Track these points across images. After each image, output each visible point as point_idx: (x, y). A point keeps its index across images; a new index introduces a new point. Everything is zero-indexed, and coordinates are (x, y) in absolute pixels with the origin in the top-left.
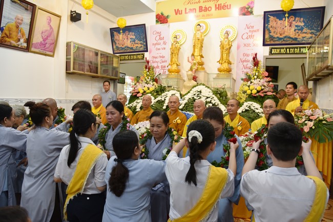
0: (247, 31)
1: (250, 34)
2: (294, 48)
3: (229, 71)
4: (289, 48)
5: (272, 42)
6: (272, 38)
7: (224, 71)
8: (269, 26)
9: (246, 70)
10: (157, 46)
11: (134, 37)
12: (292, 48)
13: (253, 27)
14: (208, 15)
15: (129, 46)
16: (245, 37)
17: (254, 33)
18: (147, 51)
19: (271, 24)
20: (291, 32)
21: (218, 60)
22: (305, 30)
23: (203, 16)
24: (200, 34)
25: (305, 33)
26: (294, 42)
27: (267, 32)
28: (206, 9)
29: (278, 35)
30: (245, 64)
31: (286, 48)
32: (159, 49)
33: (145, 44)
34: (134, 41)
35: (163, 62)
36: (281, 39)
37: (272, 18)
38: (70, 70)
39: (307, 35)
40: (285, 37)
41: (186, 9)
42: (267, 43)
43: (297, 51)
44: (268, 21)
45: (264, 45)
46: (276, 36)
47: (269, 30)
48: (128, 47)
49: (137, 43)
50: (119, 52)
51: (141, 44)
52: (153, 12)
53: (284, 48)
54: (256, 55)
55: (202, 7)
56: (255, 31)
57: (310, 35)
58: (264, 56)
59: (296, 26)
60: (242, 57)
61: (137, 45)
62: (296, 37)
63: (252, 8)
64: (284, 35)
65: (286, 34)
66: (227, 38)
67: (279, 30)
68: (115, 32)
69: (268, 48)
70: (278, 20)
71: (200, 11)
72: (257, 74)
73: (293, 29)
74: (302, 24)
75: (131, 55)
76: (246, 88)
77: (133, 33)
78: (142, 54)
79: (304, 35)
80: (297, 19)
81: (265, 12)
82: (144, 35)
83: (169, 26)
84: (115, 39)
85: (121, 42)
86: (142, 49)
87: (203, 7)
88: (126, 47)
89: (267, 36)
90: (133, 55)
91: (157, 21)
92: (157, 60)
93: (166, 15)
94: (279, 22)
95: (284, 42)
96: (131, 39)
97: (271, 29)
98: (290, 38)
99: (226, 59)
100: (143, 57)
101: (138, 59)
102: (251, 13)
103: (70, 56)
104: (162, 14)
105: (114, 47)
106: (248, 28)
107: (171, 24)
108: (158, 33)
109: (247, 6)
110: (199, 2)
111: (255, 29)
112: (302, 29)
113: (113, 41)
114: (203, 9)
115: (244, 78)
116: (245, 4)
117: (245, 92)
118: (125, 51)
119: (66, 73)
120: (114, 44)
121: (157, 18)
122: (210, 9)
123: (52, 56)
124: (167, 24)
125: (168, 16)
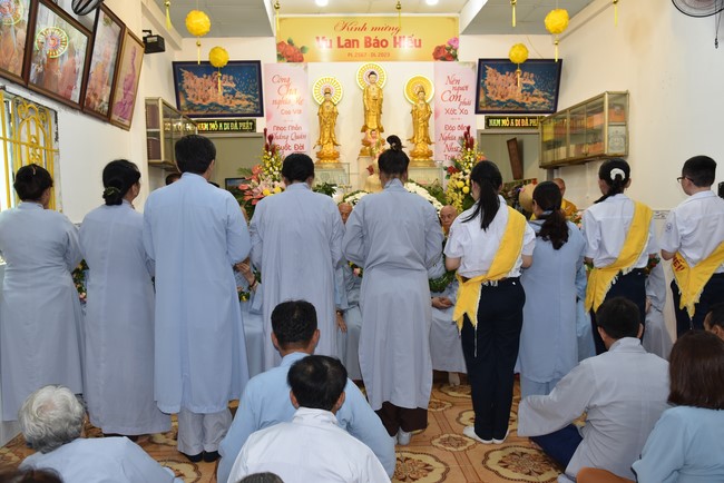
0: (450, 87)
1: (454, 93)
2: (521, 118)
3: (430, 154)
4: (514, 118)
5: (489, 109)
6: (489, 101)
7: (422, 156)
8: (486, 82)
9: (450, 154)
10: (282, 106)
11: (233, 85)
12: (518, 118)
13: (458, 82)
14: (382, 55)
15: (220, 103)
16: (446, 97)
17: (460, 92)
18: (262, 115)
19: (488, 79)
20: (516, 93)
21: (411, 137)
22: (535, 93)
23: (373, 55)
24: (376, 89)
25: (536, 96)
26: (520, 109)
27: (482, 92)
28: (378, 44)
29: (499, 98)
30: (449, 142)
31: (510, 119)
32: (289, 113)
33: (257, 100)
34: (233, 93)
35: (297, 137)
36: (502, 103)
37: (490, 70)
38: (160, 158)
39: (539, 99)
40: (509, 101)
41: (339, 38)
42: (481, 109)
43: (525, 122)
44: (485, 75)
45: (477, 112)
46: (495, 99)
47: (485, 89)
48: (217, 105)
49: (240, 99)
50: (192, 113)
51: (248, 99)
52: (272, 36)
53: (505, 118)
54: (468, 128)
55: (370, 39)
56: (462, 89)
57: (542, 100)
58: (478, 131)
59: (524, 85)
60: (443, 132)
61: (238, 102)
62: (524, 101)
63: (456, 50)
64: (507, 98)
65: (510, 96)
66: (424, 100)
67: (500, 89)
68: (186, 72)
69: (482, 118)
70: (498, 74)
71: (366, 46)
72: (472, 160)
73: (519, 90)
74: (532, 83)
75: (223, 122)
76: (461, 184)
77: (231, 78)
78: (250, 121)
79: (535, 99)
80: (525, 74)
81: (480, 60)
82: (257, 84)
83: (306, 67)
84: (184, 86)
85: (200, 93)
86: (249, 110)
87: (373, 38)
88: (211, 104)
89: (482, 99)
90: (230, 122)
91: (279, 56)
92: (284, 133)
93: (298, 45)
94: (501, 77)
95: (506, 109)
96: (225, 88)
97: (488, 87)
98: (515, 102)
99: (425, 136)
100: (254, 127)
101: (242, 131)
102: (455, 57)
103: (158, 127)
104: (290, 42)
105: (183, 103)
106: (451, 83)
107: (309, 64)
108: (283, 80)
109: (447, 46)
110: (364, 28)
111: (461, 85)
112: (531, 90)
113: (179, 91)
114: (372, 42)
115: (448, 166)
116: (444, 42)
117: (457, 190)
118: (210, 113)
119: (149, 164)
120: (181, 96)
121: (278, 49)
122: (384, 43)
123: (127, 128)
124: (301, 65)
125: (303, 48)
